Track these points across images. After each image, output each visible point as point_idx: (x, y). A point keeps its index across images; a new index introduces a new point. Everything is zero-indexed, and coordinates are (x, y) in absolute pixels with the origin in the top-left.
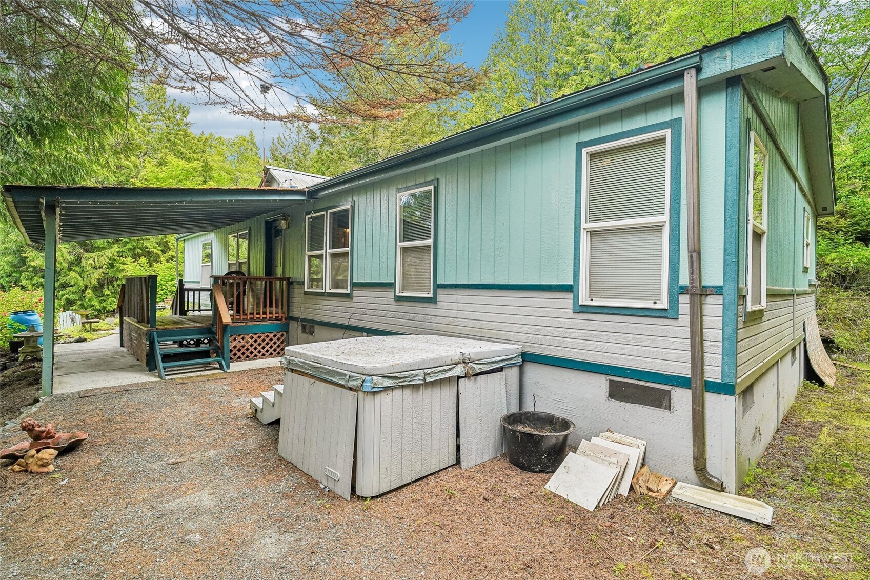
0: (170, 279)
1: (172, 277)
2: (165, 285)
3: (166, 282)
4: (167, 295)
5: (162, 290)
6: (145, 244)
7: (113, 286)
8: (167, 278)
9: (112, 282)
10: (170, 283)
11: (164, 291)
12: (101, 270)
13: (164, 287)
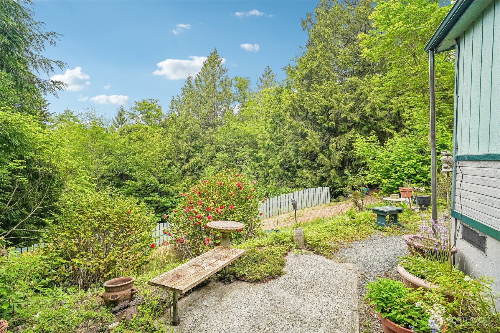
0: (406, 157)
1: (409, 155)
2: (400, 166)
3: (402, 161)
4: (403, 179)
5: (396, 173)
6: (378, 124)
7: (352, 167)
8: (402, 156)
9: (351, 163)
10: (407, 163)
11: (399, 174)
12: (341, 152)
13: (398, 168)
